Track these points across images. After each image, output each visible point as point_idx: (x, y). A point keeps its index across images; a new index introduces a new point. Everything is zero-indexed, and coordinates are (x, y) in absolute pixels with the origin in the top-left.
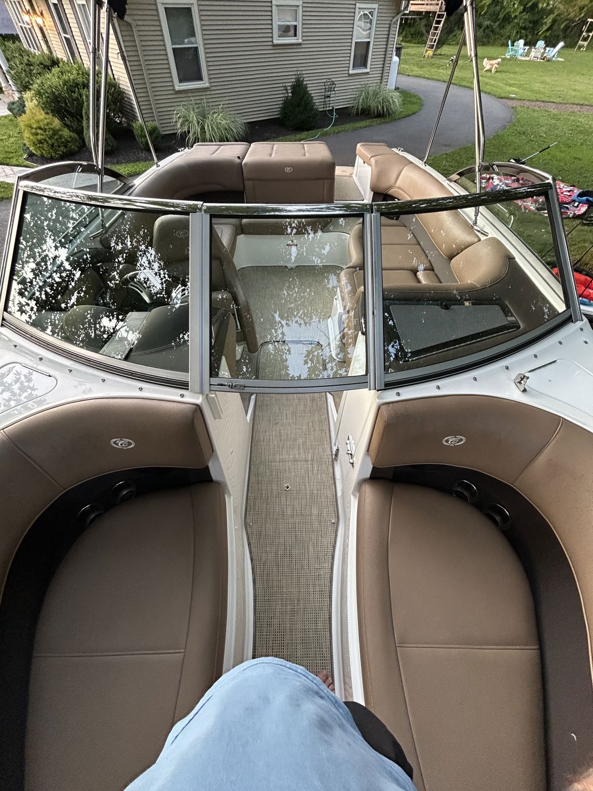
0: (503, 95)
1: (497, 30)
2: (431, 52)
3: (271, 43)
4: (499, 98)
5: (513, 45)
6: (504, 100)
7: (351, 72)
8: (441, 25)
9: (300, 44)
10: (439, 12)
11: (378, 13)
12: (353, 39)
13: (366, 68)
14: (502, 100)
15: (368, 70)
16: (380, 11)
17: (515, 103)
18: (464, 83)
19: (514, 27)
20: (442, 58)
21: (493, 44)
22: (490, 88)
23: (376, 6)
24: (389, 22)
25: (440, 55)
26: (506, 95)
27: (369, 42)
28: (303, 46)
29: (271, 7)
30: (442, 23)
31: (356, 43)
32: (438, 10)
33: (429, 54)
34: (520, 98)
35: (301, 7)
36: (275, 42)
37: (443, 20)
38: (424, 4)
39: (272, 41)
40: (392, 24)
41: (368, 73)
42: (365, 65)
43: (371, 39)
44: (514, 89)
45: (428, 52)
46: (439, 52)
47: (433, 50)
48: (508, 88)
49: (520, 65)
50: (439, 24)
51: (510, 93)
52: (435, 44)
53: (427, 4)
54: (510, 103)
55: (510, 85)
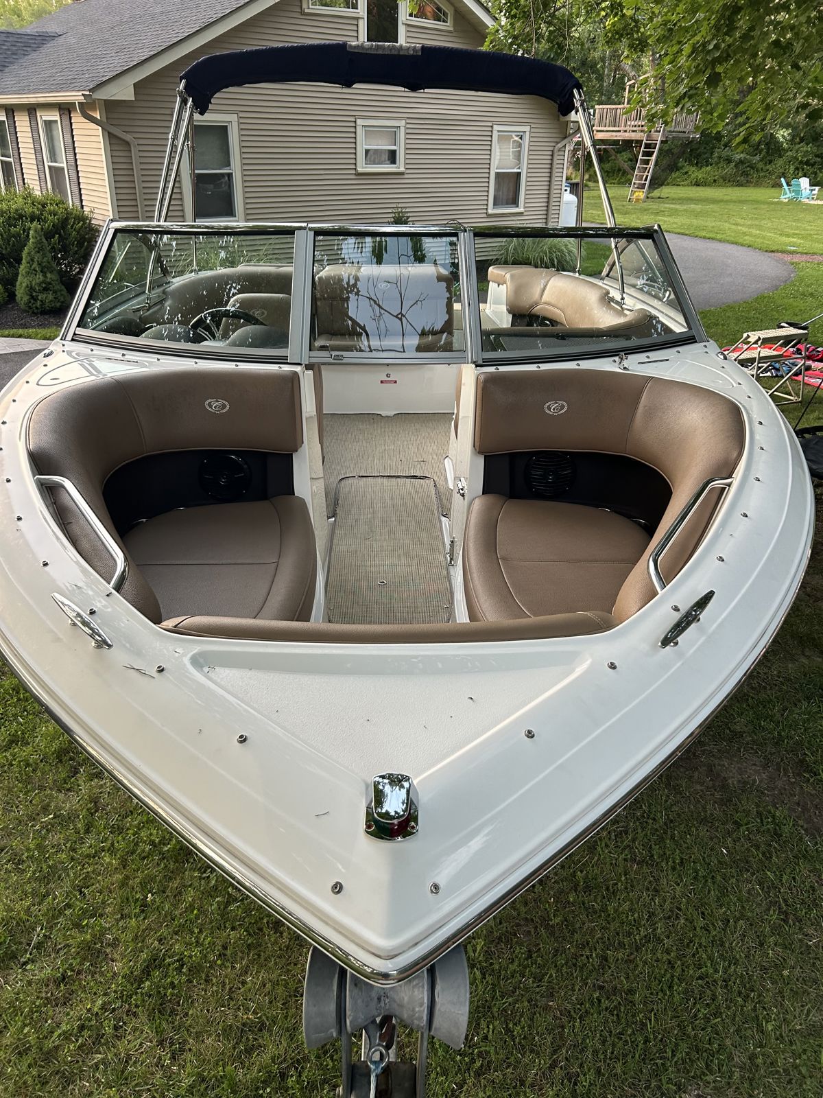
0: (774, 248)
1: (760, 165)
2: (641, 193)
3: (353, 172)
4: (766, 251)
5: (788, 185)
6: (776, 254)
7: (490, 211)
8: (654, 158)
9: (402, 174)
10: (647, 140)
11: (530, 137)
12: (491, 169)
13: (518, 206)
14: (773, 254)
15: (521, 209)
16: (533, 135)
17: (796, 259)
18: (703, 234)
19: (790, 162)
20: (663, 202)
21: (758, 184)
22: (751, 239)
23: (527, 129)
24: (551, 149)
25: (659, 198)
26: (780, 248)
27: (519, 174)
28: (406, 176)
29: (355, 127)
30: (655, 154)
31: (498, 174)
32: (645, 139)
33: (639, 196)
34: (805, 251)
35: (402, 129)
36: (360, 170)
37: (656, 150)
38: (620, 131)
39: (355, 169)
40: (555, 151)
41: (521, 214)
42: (514, 202)
43: (522, 170)
44: (795, 240)
45: (637, 194)
46: (656, 193)
47: (645, 190)
48: (785, 239)
49: (805, 210)
50: (651, 156)
51: (787, 245)
52: (647, 182)
53: (626, 131)
54: (788, 258)
55: (788, 236)
